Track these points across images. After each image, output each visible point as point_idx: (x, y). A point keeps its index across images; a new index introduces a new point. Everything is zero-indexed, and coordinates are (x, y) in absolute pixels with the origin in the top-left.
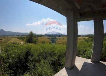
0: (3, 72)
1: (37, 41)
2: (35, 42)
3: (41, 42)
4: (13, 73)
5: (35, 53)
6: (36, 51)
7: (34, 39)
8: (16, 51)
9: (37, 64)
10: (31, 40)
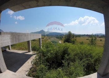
0: (41, 62)
1: (75, 41)
2: (73, 42)
3: (79, 42)
4: (48, 65)
5: (72, 53)
6: (73, 51)
7: (72, 39)
8: (55, 48)
9: (72, 63)
10: (69, 40)
